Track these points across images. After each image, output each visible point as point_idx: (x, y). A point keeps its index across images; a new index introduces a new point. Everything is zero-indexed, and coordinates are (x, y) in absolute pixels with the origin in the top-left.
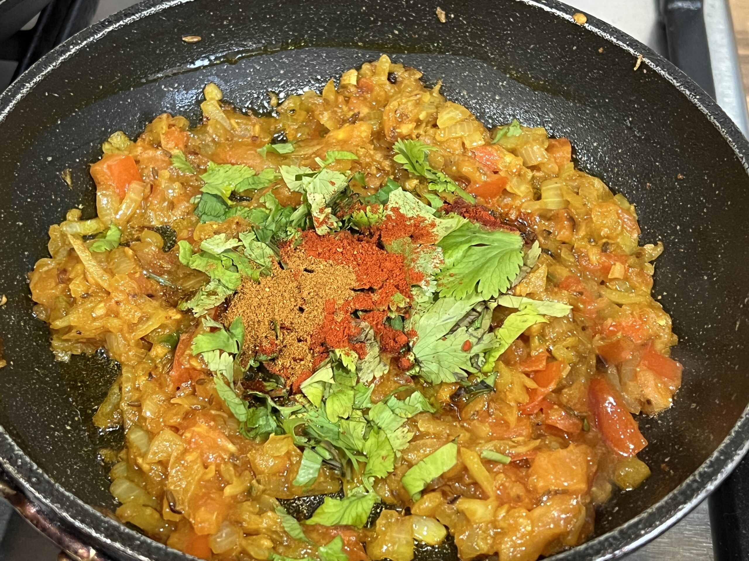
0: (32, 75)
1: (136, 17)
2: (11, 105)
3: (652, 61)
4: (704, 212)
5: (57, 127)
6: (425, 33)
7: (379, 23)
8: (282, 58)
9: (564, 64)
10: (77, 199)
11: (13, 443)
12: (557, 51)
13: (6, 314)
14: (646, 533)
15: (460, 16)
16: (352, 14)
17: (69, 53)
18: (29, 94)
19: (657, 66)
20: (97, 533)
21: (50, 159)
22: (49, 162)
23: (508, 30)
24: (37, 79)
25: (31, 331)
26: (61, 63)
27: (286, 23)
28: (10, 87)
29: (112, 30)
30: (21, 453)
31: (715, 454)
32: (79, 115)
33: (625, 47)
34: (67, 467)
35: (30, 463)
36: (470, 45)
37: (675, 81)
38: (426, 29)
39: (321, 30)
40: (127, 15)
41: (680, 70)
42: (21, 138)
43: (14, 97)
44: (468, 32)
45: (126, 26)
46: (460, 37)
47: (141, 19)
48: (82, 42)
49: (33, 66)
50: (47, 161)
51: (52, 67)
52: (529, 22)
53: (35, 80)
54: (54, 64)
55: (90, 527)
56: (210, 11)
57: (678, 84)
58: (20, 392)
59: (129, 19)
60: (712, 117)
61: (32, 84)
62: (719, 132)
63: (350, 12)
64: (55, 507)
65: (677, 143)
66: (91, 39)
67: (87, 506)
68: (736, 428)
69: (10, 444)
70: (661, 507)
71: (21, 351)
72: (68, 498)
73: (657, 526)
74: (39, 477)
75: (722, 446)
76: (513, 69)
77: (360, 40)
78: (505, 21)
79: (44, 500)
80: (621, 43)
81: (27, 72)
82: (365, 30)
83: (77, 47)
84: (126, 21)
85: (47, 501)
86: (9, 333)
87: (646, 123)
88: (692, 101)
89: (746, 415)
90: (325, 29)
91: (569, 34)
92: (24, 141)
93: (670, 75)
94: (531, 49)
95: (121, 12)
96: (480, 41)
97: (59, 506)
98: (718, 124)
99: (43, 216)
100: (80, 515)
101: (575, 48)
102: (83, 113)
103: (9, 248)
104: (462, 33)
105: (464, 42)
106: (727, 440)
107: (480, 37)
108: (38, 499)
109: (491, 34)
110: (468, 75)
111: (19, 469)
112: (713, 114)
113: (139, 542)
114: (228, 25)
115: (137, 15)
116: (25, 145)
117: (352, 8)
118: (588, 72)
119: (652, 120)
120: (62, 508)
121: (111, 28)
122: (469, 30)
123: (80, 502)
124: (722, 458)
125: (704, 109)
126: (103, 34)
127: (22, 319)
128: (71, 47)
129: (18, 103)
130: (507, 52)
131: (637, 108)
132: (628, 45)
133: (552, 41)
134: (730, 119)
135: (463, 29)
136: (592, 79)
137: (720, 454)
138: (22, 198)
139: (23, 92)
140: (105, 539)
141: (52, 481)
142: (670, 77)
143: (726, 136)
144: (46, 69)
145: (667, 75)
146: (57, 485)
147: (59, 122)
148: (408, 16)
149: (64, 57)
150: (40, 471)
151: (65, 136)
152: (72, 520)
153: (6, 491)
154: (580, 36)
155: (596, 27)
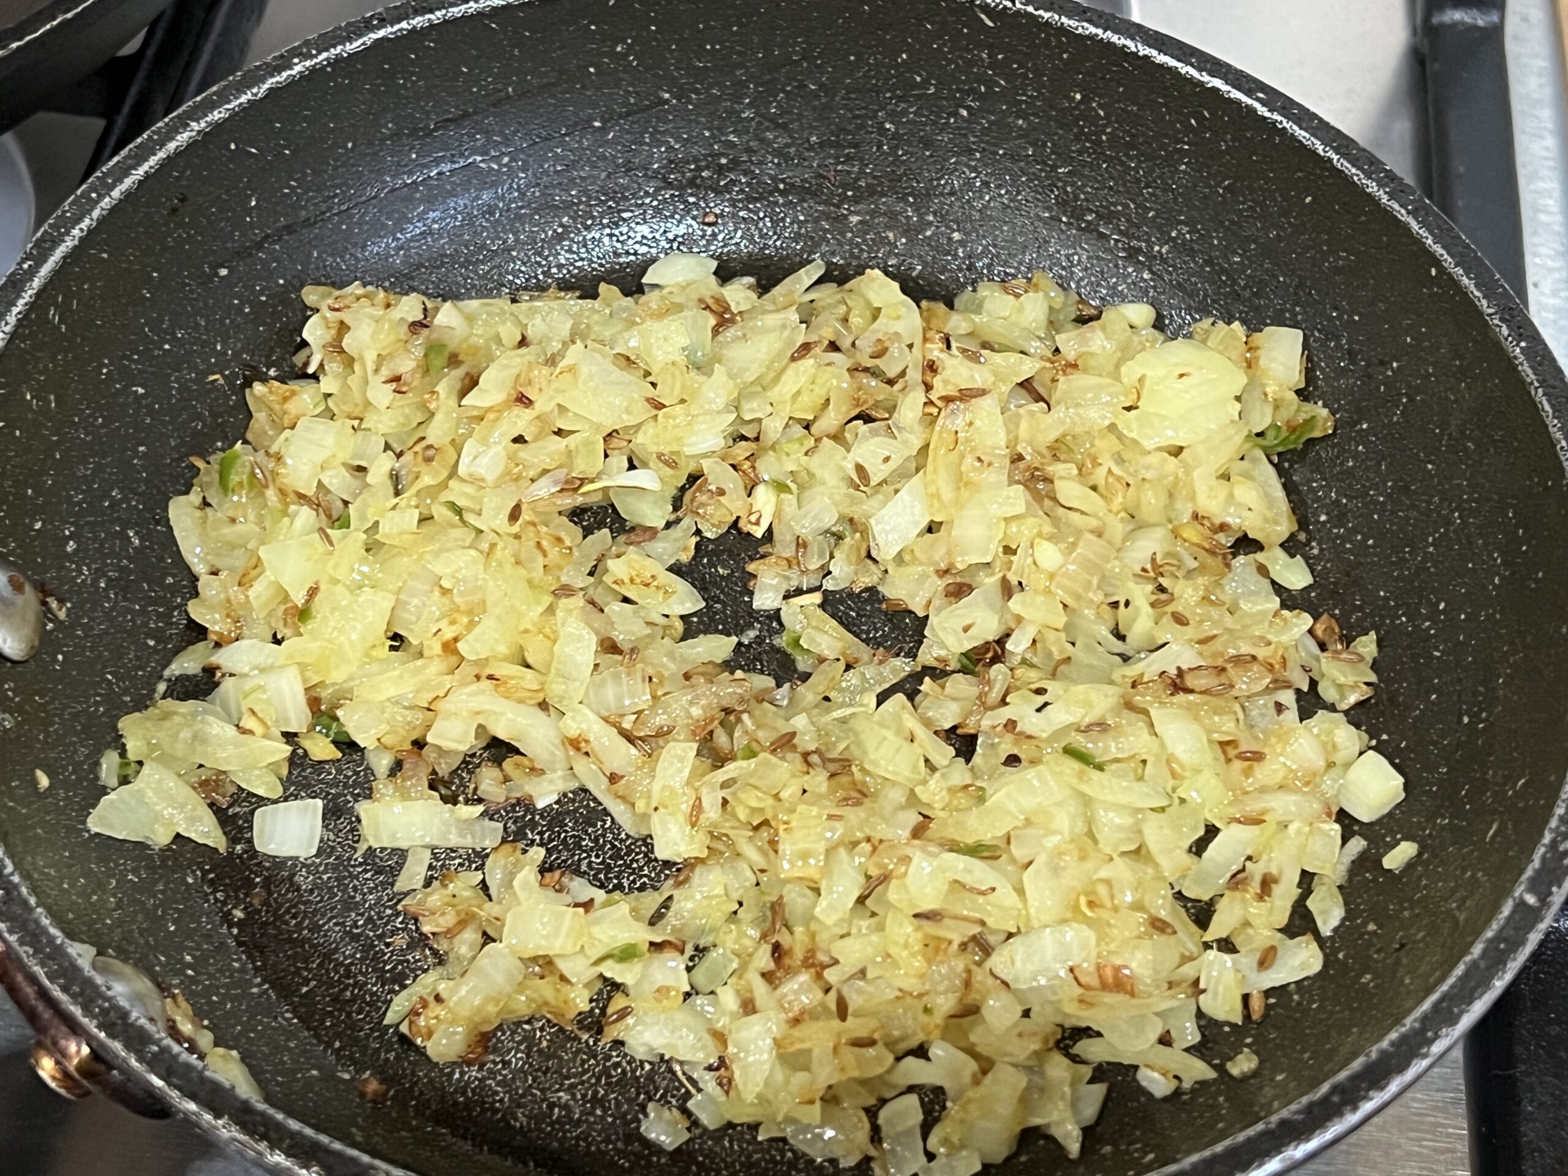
0: (210, 105)
1: (436, 17)
2: (153, 161)
3: (1449, 253)
4: (1494, 584)
5: (249, 211)
7: (932, 90)
8: (727, 135)
9: (1285, 230)
10: (269, 356)
12: (1274, 200)
13: (72, 562)
15: (1093, 100)
16: (878, 64)
17: (289, 72)
18: (192, 145)
19: (1456, 266)
20: (85, 1016)
21: (224, 272)
22: (222, 278)
23: (1184, 143)
24: (216, 115)
25: (116, 602)
26: (270, 89)
27: (741, 65)
28: (160, 124)
29: (383, 39)
31: (1325, 1088)
32: (297, 195)
33: (1402, 215)
36: (1108, 159)
37: (1484, 302)
38: (1024, 116)
40: (419, 11)
42: (167, 226)
43: (162, 145)
44: (1106, 134)
45: (413, 31)
46: (1089, 141)
47: (445, 21)
48: (319, 53)
49: (215, 88)
50: (217, 275)
51: (249, 96)
52: (1226, 133)
53: (209, 119)
54: (255, 90)
55: (75, 1003)
56: (591, 23)
57: (1490, 311)
58: (60, 716)
59: (420, 19)
60: (1540, 391)
61: (203, 125)
62: (1546, 426)
63: (876, 60)
64: (24, 953)
65: (1471, 431)
66: (339, 48)
68: (1385, 1044)
71: (86, 636)
72: (52, 940)
75: (1343, 1075)
76: (1185, 223)
77: (892, 116)
78: (1181, 123)
79: (6, 935)
80: (1396, 206)
81: (198, 99)
82: (900, 99)
83: (308, 63)
84: (414, 22)
85: (13, 939)
87: (1422, 377)
88: (1510, 350)
89: (1415, 1021)
90: (821, 86)
91: (1301, 170)
92: (174, 231)
93: (1479, 289)
94: (1225, 188)
96: (1126, 155)
97: (31, 951)
98: (1547, 407)
99: (191, 380)
100: (64, 976)
101: (1308, 200)
102: (306, 191)
103: (106, 435)
104: (1094, 133)
105: (1095, 152)
107: (1127, 147)
109: (1150, 145)
112: (1543, 383)
113: (156, 1048)
114: (624, 55)
115: (439, 14)
116: (174, 239)
117: (880, 53)
118: (1328, 252)
119: (1434, 374)
120: (34, 955)
121: (381, 33)
122: (1109, 130)
124: (1336, 1099)
125: (1529, 371)
126: (364, 43)
127: (104, 575)
128: (296, 60)
129: (168, 158)
130: (1177, 186)
131: (1410, 345)
132: (1409, 212)
133: (1267, 180)
135: (1096, 126)
136: (1337, 270)
137: (1335, 1089)
138: (152, 342)
139: (183, 138)
140: (96, 1030)
141: (32, 901)
142: (1477, 293)
143: (1559, 435)
144: (236, 98)
145: (1472, 288)
146: (39, 910)
147: (253, 203)
148: (990, 83)
149: (278, 79)
150: (16, 879)
151: (262, 231)
152: (48, 983)
154: (1321, 177)
155: (1353, 165)
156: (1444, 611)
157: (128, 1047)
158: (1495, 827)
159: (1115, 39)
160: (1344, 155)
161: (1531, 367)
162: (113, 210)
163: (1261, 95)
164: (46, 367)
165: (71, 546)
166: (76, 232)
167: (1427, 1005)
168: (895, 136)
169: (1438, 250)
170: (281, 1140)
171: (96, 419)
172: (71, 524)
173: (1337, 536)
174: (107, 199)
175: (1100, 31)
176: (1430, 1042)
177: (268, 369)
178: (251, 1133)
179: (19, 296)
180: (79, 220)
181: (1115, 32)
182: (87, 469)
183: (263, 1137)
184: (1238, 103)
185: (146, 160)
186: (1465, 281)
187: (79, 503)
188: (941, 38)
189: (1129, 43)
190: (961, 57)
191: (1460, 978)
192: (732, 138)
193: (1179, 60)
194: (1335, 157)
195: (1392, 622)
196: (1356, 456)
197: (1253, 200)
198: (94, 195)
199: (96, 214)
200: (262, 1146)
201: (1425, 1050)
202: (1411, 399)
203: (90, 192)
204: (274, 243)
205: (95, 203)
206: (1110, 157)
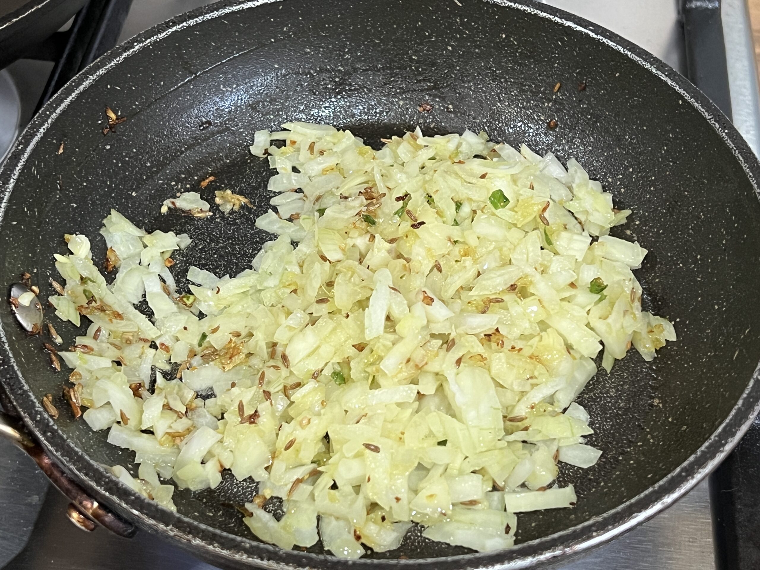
0: (97, 68)
1: (199, 19)
3: (687, 93)
4: (723, 244)
6: (477, 50)
7: (434, 39)
9: (607, 90)
10: (132, 186)
11: (35, 400)
12: (601, 77)
14: (598, 535)
15: (511, 37)
16: (408, 28)
17: (133, 50)
18: (91, 86)
19: (691, 98)
20: (97, 486)
21: (108, 147)
22: (107, 150)
23: (556, 53)
24: (101, 72)
26: (125, 58)
27: (343, 33)
28: (75, 78)
29: (176, 31)
30: (41, 409)
31: (678, 470)
32: (139, 109)
33: (663, 78)
35: (48, 419)
37: (706, 114)
38: (479, 47)
39: (377, 41)
40: (191, 17)
41: (713, 104)
42: (81, 126)
43: (77, 87)
45: (189, 27)
46: (510, 56)
47: (204, 21)
48: (146, 40)
49: (99, 59)
50: (105, 149)
51: (115, 62)
52: (576, 47)
53: (98, 74)
54: (118, 59)
55: (92, 480)
56: (271, 18)
57: (709, 117)
59: (191, 21)
60: (737, 151)
61: (95, 77)
62: (741, 167)
63: (406, 26)
64: (64, 460)
65: (705, 174)
66: (155, 37)
67: (92, 462)
68: (703, 448)
69: (32, 401)
70: (617, 513)
72: (77, 453)
73: (609, 530)
74: (54, 432)
75: (685, 464)
76: (559, 91)
77: (416, 52)
78: (554, 44)
79: (55, 453)
80: (660, 73)
81: (92, 65)
82: (419, 44)
83: (141, 45)
84: (189, 22)
85: (58, 454)
87: (679, 152)
88: (721, 135)
89: (716, 436)
90: (381, 41)
91: (613, 61)
92: (84, 128)
93: (703, 108)
94: (577, 73)
95: (185, 13)
96: (529, 62)
97: (68, 459)
98: (741, 158)
99: (97, 199)
100: (85, 468)
101: (617, 75)
102: (143, 107)
104: (513, 53)
105: (513, 62)
106: (692, 458)
107: (529, 58)
108: (51, 451)
109: (540, 56)
111: (38, 423)
112: (738, 148)
113: (134, 497)
114: (287, 32)
115: (200, 18)
116: (85, 133)
117: (408, 23)
118: (629, 98)
119: (684, 150)
120: (70, 461)
121: (174, 29)
122: (519, 51)
123: (87, 457)
124: (684, 474)
125: (731, 143)
126: (167, 34)
128: (135, 44)
129: (80, 93)
130: (554, 74)
131: (671, 138)
132: (666, 76)
133: (597, 67)
134: (754, 155)
135: (514, 49)
136: (632, 107)
137: (682, 470)
138: (78, 182)
139: (86, 84)
140: (103, 492)
141: (65, 436)
142: (702, 110)
143: (748, 170)
144: (109, 63)
145: (700, 107)
146: (69, 440)
147: (119, 113)
148: (461, 33)
150: (56, 427)
151: (124, 127)
152: (77, 472)
153: (25, 443)
154: (623, 63)
155: (638, 56)
156: (700, 259)
157: (120, 498)
158: (737, 353)
159: (520, 7)
160: (632, 52)
161: (732, 141)
162: (58, 119)
163: (591, 28)
164: (32, 195)
165: (50, 280)
166: (42, 130)
167: (720, 429)
168: (417, 62)
169: (682, 91)
170: (198, 533)
171: (56, 220)
172: (50, 269)
173: (646, 230)
174: (54, 114)
175: (512, 4)
176: (724, 445)
177: (132, 192)
178: (184, 532)
179: (18, 162)
180: (42, 125)
181: (520, 3)
182: (54, 243)
183: (190, 533)
184: (581, 32)
185: (71, 94)
186: (696, 104)
188: (436, 13)
189: (526, 8)
190: (447, 22)
191: (733, 416)
192: (340, 68)
193: (551, 15)
194: (629, 53)
195: (676, 267)
196: (650, 192)
197: (591, 78)
198: (48, 113)
199: (50, 121)
200: (190, 537)
201: (722, 449)
202: (675, 163)
203: (46, 111)
204: (130, 132)
205: (49, 116)
206: (521, 63)
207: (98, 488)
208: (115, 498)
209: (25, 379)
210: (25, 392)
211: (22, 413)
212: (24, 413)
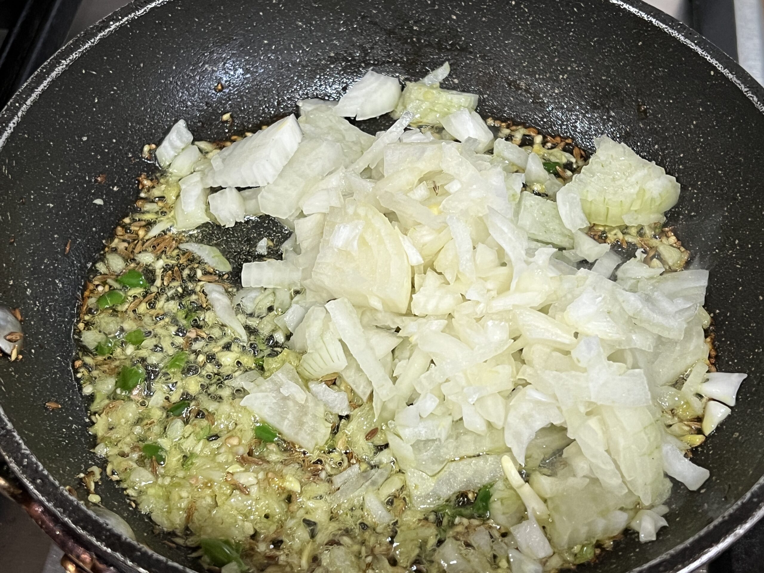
0: (70, 51)
3: (720, 63)
5: (94, 105)
6: (484, 19)
7: (437, 7)
8: (333, 40)
9: (628, 60)
10: (113, 181)
11: (21, 441)
12: (621, 45)
13: (30, 300)
15: (521, 3)
17: (108, 29)
18: (64, 72)
19: (724, 68)
20: (97, 541)
21: (85, 139)
22: (84, 142)
23: (572, 21)
24: (74, 56)
25: (56, 320)
26: (100, 39)
28: (46, 63)
29: (155, 7)
30: (28, 452)
32: (118, 94)
33: (693, 46)
34: (82, 463)
35: (36, 464)
37: (743, 86)
38: (486, 16)
39: (375, 12)
42: (55, 117)
43: (48, 73)
44: (529, 21)
46: (521, 25)
48: (123, 18)
49: (71, 42)
50: (82, 141)
51: (90, 44)
52: (593, 14)
53: (71, 58)
54: (92, 41)
55: (91, 535)
57: (746, 90)
58: (39, 382)
61: (68, 61)
64: (58, 511)
65: (741, 152)
66: (133, 14)
69: (17, 442)
71: (44, 337)
72: (72, 502)
74: (44, 478)
76: (575, 62)
77: (417, 23)
78: (569, 11)
79: (47, 503)
80: (688, 41)
81: (63, 48)
82: (421, 14)
83: (117, 24)
85: (50, 505)
86: (32, 320)
87: (710, 127)
88: (760, 108)
91: (635, 29)
92: (59, 120)
93: (738, 79)
94: (594, 42)
96: (541, 30)
97: (62, 511)
99: (76, 197)
100: (82, 521)
101: (640, 43)
102: (122, 92)
103: (37, 230)
104: (523, 21)
105: (524, 31)
107: (541, 26)
108: (41, 501)
109: (553, 24)
110: (527, 66)
111: (25, 469)
113: (139, 553)
114: (277, 5)
116: (59, 124)
118: (653, 70)
119: (716, 125)
120: (64, 512)
121: (154, 5)
122: (531, 19)
126: (145, 11)
127: (47, 305)
128: (111, 23)
129: (53, 80)
130: (569, 44)
131: (702, 112)
132: (696, 44)
133: (617, 35)
135: (524, 17)
136: (657, 78)
138: (55, 179)
139: (59, 70)
140: (105, 548)
141: (57, 483)
142: (738, 82)
144: (83, 46)
145: (735, 79)
146: (61, 487)
147: (96, 101)
149: (103, 33)
150: (46, 472)
151: (102, 115)
152: (74, 526)
153: (12, 490)
154: (646, 31)
155: (663, 23)
156: (739, 244)
157: (124, 555)
160: (658, 19)
162: (29, 111)
164: (4, 198)
165: (29, 292)
166: (11, 125)
168: (419, 33)
169: (714, 62)
171: (31, 223)
172: (27, 280)
174: (25, 106)
177: (113, 187)
180: (12, 118)
182: (30, 250)
185: (42, 83)
187: (29, 268)
192: (335, 42)
194: (654, 20)
195: (711, 253)
197: (610, 47)
198: (17, 105)
199: (20, 114)
202: (706, 139)
203: (15, 103)
204: (109, 120)
205: (19, 109)
206: (532, 32)
207: (99, 543)
208: (118, 555)
209: (8, 417)
210: (9, 432)
211: (7, 457)
212: (9, 458)
